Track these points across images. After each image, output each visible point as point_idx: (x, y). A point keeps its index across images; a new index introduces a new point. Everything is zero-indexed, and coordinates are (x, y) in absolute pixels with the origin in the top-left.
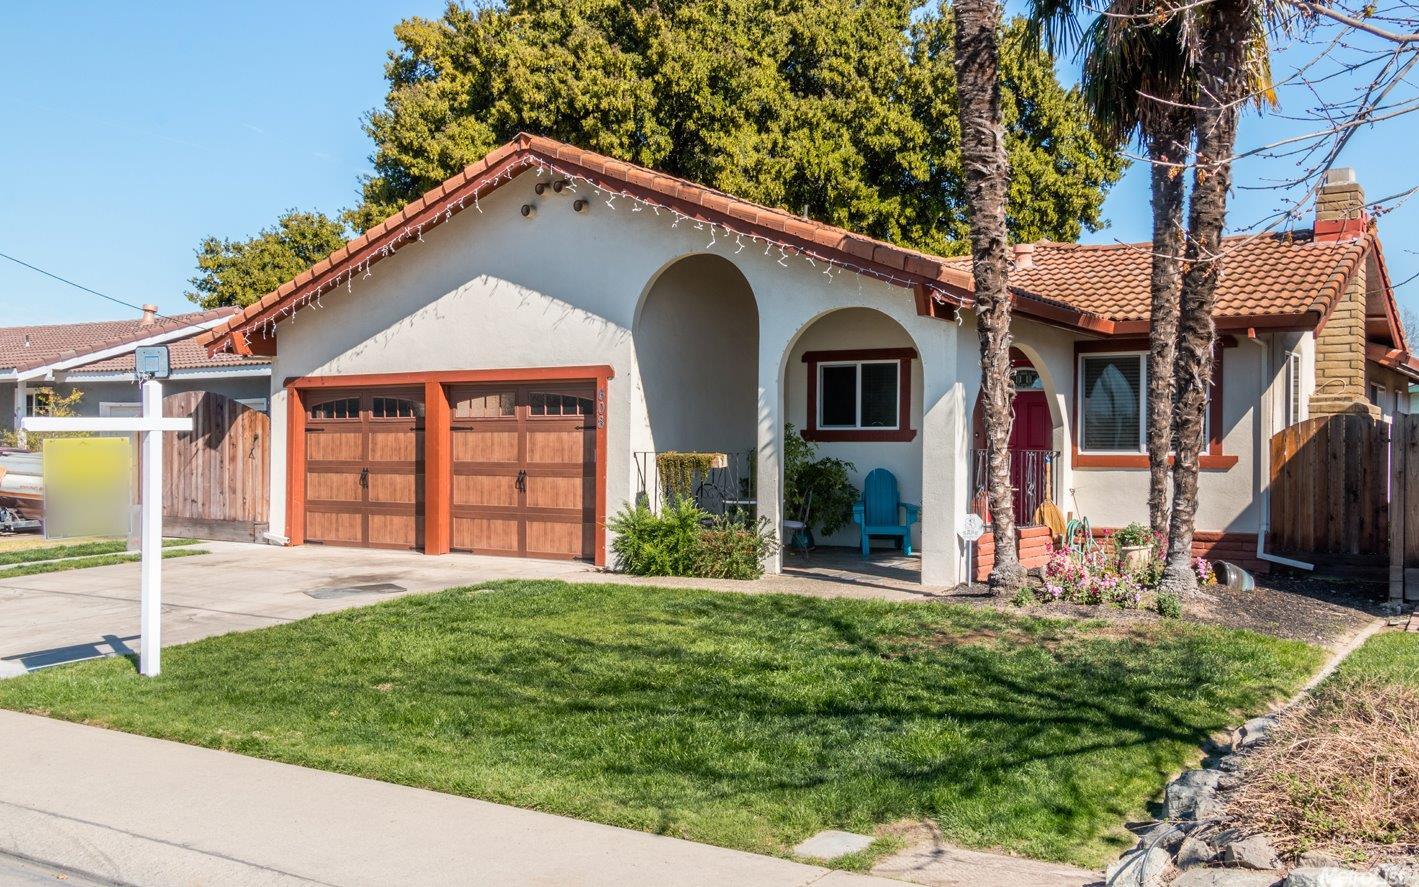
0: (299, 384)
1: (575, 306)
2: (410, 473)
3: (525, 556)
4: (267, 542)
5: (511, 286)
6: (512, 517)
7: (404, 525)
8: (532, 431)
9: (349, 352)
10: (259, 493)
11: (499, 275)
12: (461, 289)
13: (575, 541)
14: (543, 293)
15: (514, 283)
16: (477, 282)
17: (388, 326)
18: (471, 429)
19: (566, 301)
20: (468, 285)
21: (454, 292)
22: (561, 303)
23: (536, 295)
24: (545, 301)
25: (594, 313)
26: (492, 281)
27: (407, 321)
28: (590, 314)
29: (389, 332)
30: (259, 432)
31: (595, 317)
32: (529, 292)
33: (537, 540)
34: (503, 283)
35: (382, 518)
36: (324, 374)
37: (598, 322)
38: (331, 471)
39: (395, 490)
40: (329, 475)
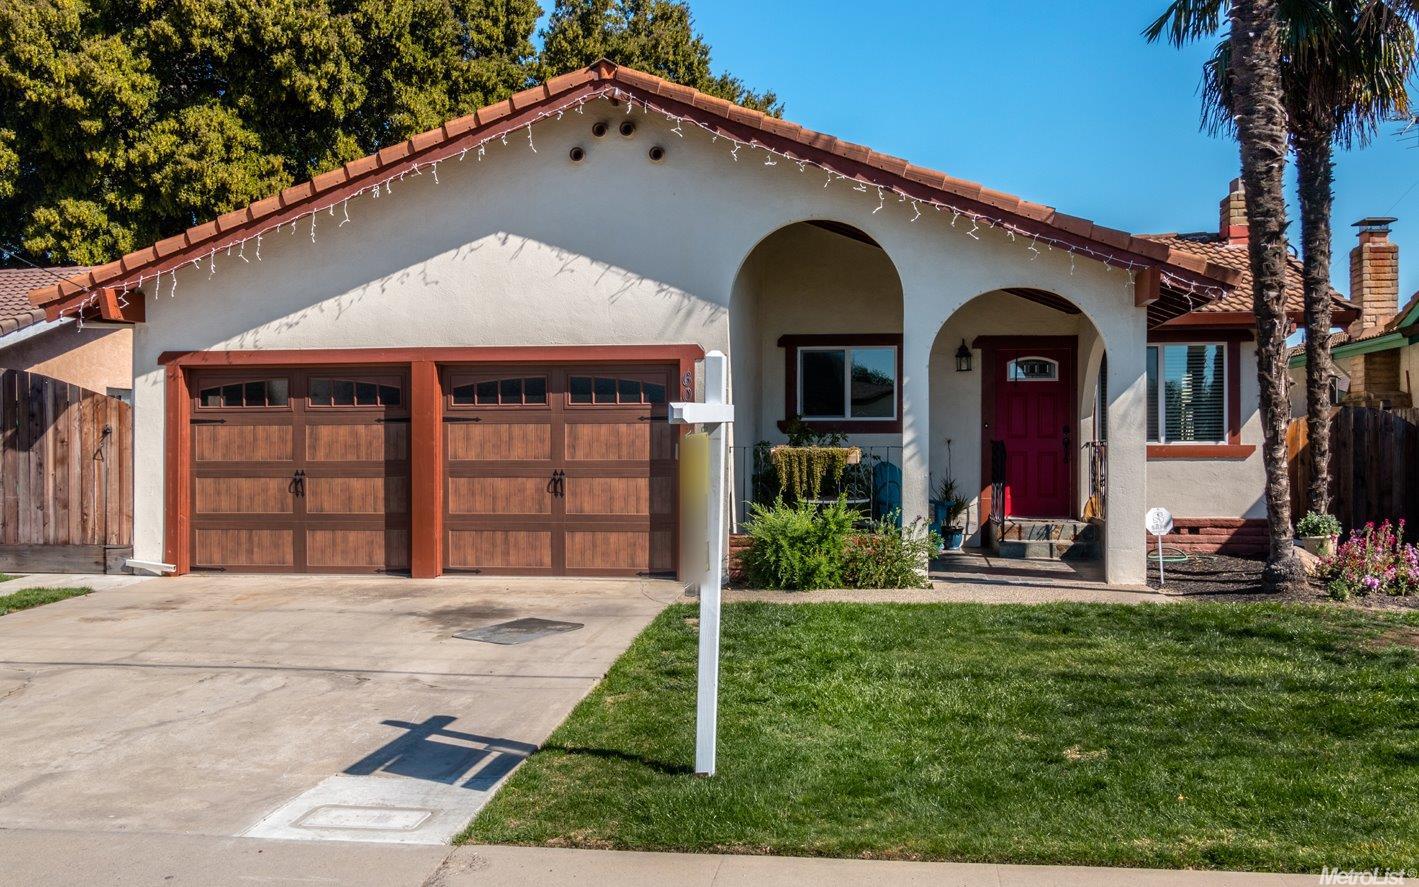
0: (184, 361)
1: (643, 275)
2: (377, 475)
3: (564, 575)
4: (130, 571)
5: (545, 249)
6: (544, 528)
7: (375, 542)
8: (573, 422)
9: (275, 324)
10: (113, 506)
11: (526, 234)
12: (465, 248)
13: (639, 553)
14: (595, 258)
15: (550, 243)
16: (491, 241)
17: (343, 291)
18: (477, 420)
19: (629, 269)
20: (475, 244)
21: (453, 252)
22: (623, 272)
23: (584, 261)
24: (598, 269)
25: (672, 285)
26: (515, 241)
27: (375, 285)
28: (665, 287)
29: (345, 298)
30: (113, 424)
31: (672, 289)
32: (572, 257)
33: (583, 553)
34: (531, 244)
35: (329, 534)
36: (230, 348)
37: (674, 295)
38: (238, 475)
39: (350, 498)
40: (234, 480)
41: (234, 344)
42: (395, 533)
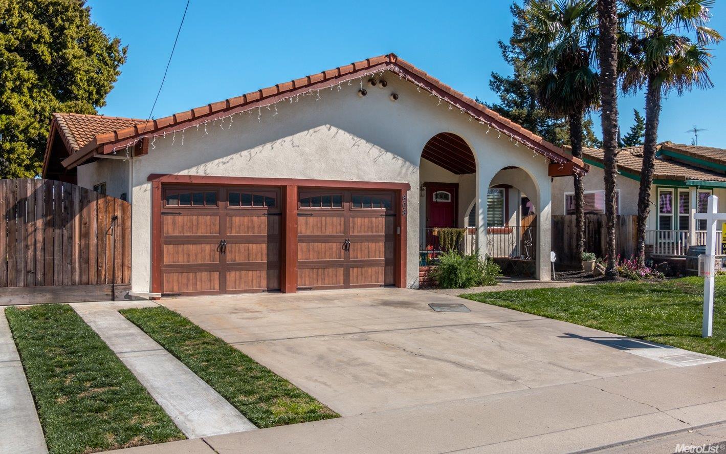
0: (164, 180)
1: (387, 151)
2: (263, 242)
3: (349, 288)
5: (347, 134)
6: (341, 266)
7: (261, 277)
8: (353, 217)
9: (216, 161)
11: (339, 126)
12: (311, 131)
13: (380, 276)
14: (368, 141)
15: (349, 132)
16: (323, 129)
17: (252, 147)
18: (311, 215)
19: (382, 147)
20: (316, 129)
21: (306, 132)
22: (379, 148)
23: (363, 141)
24: (369, 145)
25: (399, 155)
26: (333, 129)
27: (268, 145)
28: (396, 156)
29: (253, 151)
30: (119, 214)
31: (399, 157)
32: (358, 139)
33: (357, 278)
34: (341, 132)
36: (191, 174)
37: (400, 161)
38: (188, 243)
39: (249, 254)
40: (185, 246)
41: (193, 172)
42: (271, 271)
